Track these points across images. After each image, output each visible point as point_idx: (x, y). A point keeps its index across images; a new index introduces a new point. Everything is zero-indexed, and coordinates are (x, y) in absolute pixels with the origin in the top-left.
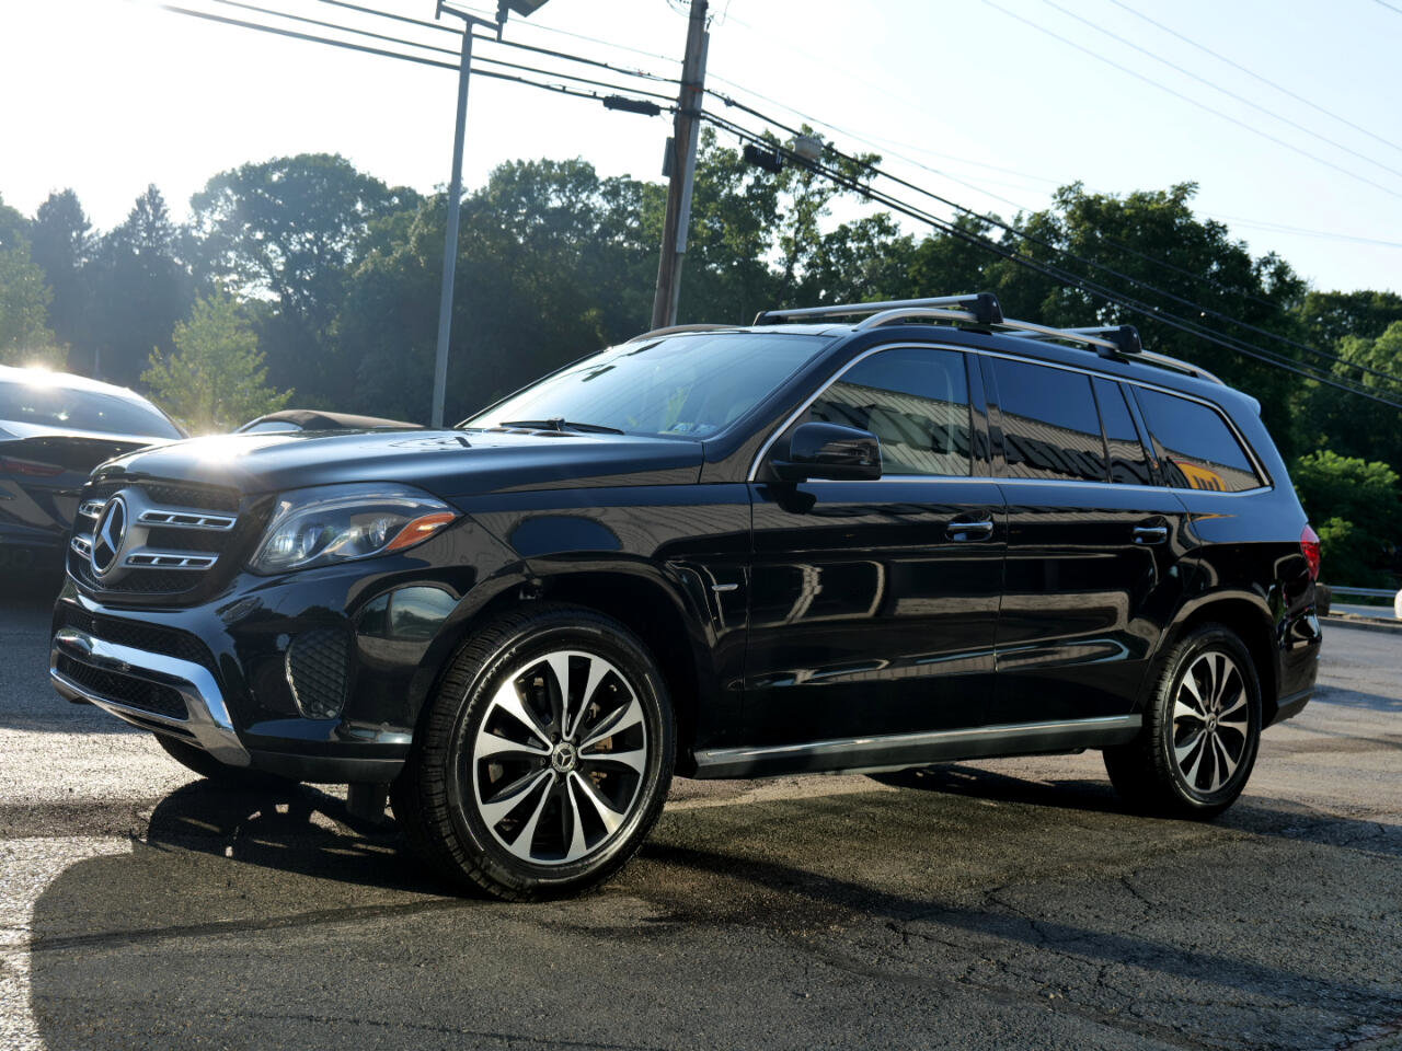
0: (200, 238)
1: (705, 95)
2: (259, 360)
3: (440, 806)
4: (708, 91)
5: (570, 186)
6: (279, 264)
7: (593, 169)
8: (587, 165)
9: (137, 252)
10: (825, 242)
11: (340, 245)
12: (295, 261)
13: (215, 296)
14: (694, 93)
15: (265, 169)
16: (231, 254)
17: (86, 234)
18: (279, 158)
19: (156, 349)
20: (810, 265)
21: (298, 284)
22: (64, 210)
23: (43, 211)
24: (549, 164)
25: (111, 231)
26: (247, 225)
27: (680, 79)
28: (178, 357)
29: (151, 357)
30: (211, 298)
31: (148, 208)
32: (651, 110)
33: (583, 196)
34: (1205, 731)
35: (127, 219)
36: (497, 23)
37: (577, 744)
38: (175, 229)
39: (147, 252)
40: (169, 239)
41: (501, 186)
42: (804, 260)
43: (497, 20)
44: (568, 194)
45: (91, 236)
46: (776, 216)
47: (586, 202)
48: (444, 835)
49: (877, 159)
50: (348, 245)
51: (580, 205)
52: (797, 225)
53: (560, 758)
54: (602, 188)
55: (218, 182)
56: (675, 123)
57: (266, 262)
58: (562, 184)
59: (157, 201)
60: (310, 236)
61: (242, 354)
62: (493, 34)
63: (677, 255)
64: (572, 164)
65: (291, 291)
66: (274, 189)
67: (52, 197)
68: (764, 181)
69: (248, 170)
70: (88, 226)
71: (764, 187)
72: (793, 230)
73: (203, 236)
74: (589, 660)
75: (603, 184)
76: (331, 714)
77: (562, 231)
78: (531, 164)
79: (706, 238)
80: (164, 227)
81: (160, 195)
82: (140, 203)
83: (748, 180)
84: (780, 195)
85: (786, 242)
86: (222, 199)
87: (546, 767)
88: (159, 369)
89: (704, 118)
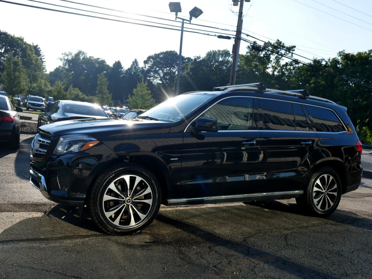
0: (145, 70)
1: (242, 34)
2: (151, 96)
3: (93, 213)
4: (243, 33)
5: (224, 56)
6: (162, 75)
7: (229, 52)
8: (228, 51)
9: (133, 73)
10: (282, 66)
11: (175, 70)
12: (165, 74)
13: (142, 83)
14: (239, 34)
15: (159, 54)
16: (152, 73)
17: (122, 70)
18: (162, 52)
19: (129, 94)
20: (278, 72)
21: (166, 79)
22: (118, 65)
23: (114, 65)
24: (219, 51)
25: (127, 69)
26: (155, 67)
27: (236, 30)
28: (134, 96)
29: (129, 96)
30: (141, 83)
31: (135, 64)
32: (229, 38)
33: (227, 58)
34: (323, 194)
35: (130, 66)
36: (190, 20)
37: (132, 198)
38: (140, 68)
39: (135, 73)
40: (139, 70)
41: (209, 56)
42: (277, 71)
43: (190, 19)
44: (223, 57)
45: (123, 70)
46: (270, 61)
47: (228, 59)
48: (95, 219)
49: (295, 47)
50: (176, 70)
51: (226, 60)
52: (275, 63)
53: (127, 201)
54: (231, 56)
55: (149, 58)
56: (235, 41)
57: (159, 74)
58: (222, 55)
59: (137, 62)
60: (168, 69)
61: (148, 95)
62: (189, 22)
63: (235, 71)
64: (224, 51)
65: (164, 81)
66: (161, 59)
67: (116, 62)
68: (267, 53)
69: (156, 55)
70: (123, 68)
71: (267, 54)
72: (275, 64)
73: (146, 69)
74: (136, 177)
75: (231, 55)
76: (66, 190)
77: (222, 66)
78: (215, 51)
79: (254, 67)
80: (138, 68)
81: (137, 61)
82: (133, 63)
83: (264, 53)
84: (271, 56)
85: (273, 67)
86: (150, 61)
87: (124, 203)
88: (130, 99)
89: (241, 39)
